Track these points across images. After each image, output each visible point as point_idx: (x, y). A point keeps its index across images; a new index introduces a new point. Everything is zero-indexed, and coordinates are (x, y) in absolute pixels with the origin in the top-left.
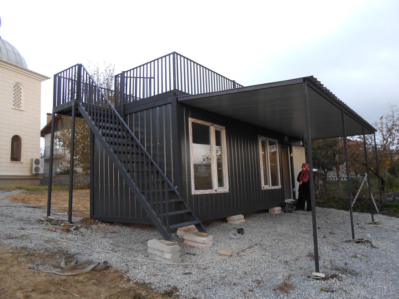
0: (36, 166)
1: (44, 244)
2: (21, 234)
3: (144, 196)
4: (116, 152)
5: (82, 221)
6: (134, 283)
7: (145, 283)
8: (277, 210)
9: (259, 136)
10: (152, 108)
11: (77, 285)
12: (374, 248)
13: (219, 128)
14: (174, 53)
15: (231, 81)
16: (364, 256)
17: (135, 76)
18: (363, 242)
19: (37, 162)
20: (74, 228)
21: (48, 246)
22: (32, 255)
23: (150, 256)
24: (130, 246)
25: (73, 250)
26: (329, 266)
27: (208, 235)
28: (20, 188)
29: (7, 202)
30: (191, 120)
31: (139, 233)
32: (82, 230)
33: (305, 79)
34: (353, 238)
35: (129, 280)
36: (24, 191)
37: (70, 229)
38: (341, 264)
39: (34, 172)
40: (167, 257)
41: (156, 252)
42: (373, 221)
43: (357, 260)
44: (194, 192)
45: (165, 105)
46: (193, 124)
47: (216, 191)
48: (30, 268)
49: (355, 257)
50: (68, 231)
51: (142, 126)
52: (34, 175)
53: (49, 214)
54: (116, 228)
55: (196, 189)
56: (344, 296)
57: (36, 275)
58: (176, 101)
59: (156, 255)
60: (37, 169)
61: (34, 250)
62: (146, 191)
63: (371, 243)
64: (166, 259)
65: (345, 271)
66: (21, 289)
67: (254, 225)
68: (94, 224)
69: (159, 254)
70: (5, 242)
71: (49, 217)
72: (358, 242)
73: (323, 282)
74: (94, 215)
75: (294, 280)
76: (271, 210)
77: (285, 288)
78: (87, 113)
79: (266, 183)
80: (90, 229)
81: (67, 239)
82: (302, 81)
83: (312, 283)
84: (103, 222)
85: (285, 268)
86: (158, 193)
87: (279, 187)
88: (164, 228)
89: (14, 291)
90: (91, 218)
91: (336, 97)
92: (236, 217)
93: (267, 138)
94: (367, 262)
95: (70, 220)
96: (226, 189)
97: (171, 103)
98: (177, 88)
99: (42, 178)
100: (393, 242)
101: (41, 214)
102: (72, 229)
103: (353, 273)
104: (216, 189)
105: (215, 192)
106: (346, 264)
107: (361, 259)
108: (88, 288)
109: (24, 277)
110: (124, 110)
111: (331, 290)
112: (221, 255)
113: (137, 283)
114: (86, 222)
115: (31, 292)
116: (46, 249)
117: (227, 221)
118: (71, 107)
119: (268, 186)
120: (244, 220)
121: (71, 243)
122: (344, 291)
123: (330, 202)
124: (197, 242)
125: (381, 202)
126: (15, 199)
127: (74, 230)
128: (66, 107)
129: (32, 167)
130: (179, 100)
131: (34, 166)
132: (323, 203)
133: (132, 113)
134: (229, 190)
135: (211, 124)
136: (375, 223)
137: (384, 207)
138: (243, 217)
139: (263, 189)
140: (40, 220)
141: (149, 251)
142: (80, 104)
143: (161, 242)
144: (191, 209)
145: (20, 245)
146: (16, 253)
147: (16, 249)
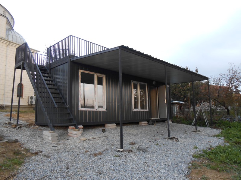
0: (32, 100)
5: (28, 125)
7: (29, 149)
8: (145, 123)
9: (132, 81)
12: (177, 142)
13: (100, 75)
19: (32, 98)
23: (44, 139)
25: (7, 135)
27: (79, 131)
29: (2, 117)
30: (80, 71)
32: (23, 128)
33: (120, 47)
34: (169, 137)
35: (22, 148)
37: (16, 127)
38: (144, 148)
39: (30, 103)
40: (50, 139)
41: (46, 137)
44: (81, 109)
45: (66, 63)
46: (81, 73)
50: (14, 128)
52: (30, 105)
53: (10, 120)
55: (83, 107)
58: (70, 61)
60: (31, 102)
63: (178, 139)
65: (142, 150)
68: (33, 126)
71: (10, 122)
72: (170, 139)
74: (36, 122)
76: (140, 123)
77: (97, 154)
78: (27, 68)
80: (28, 128)
81: (10, 131)
84: (39, 125)
87: (148, 110)
90: (34, 123)
92: (110, 125)
93: (138, 82)
95: (17, 123)
96: (104, 109)
97: (68, 62)
99: (34, 107)
103: (145, 151)
104: (96, 108)
106: (147, 147)
110: (50, 66)
113: (25, 149)
114: (30, 125)
117: (104, 127)
118: (21, 65)
119: (137, 109)
120: (116, 127)
122: (125, 157)
124: (73, 134)
126: (7, 116)
127: (19, 127)
128: (19, 65)
129: (28, 101)
130: (72, 60)
131: (30, 100)
132: (180, 121)
133: (53, 68)
134: (107, 109)
135: (95, 73)
136: (197, 131)
137: (213, 123)
138: (115, 125)
139: (133, 110)
140: (6, 123)
141: (44, 136)
142: (25, 63)
143: (48, 132)
144: (73, 117)
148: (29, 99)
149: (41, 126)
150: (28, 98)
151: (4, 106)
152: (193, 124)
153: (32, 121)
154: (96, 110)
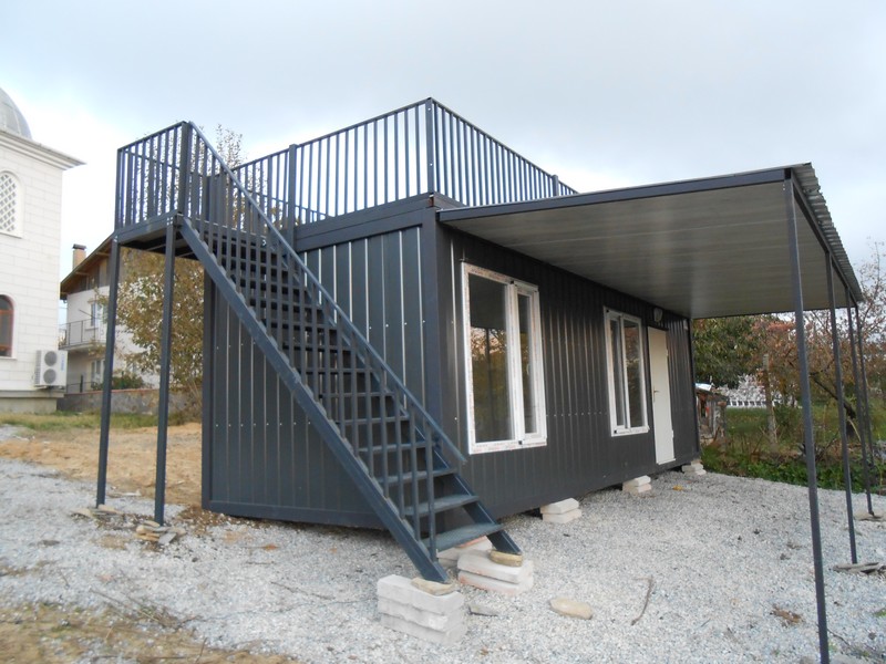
0: (48, 368)
1: (103, 590)
2: (36, 559)
5: (185, 516)
8: (643, 483)
9: (605, 309)
10: (369, 237)
13: (525, 288)
14: (429, 102)
15: (549, 176)
18: (879, 572)
19: (51, 358)
20: (170, 537)
21: (116, 594)
22: (75, 627)
23: (384, 619)
24: (322, 589)
25: (180, 607)
27: (522, 561)
28: (13, 423)
32: (189, 541)
33: (789, 171)
34: (855, 560)
36: (23, 429)
37: (160, 541)
38: (861, 637)
39: (42, 382)
40: (433, 626)
41: (401, 611)
42: (871, 512)
44: (475, 447)
45: (403, 230)
46: (472, 278)
47: (520, 443)
50: (156, 546)
52: (42, 390)
53: (101, 499)
54: (274, 534)
55: (480, 439)
58: (435, 223)
59: (400, 617)
60: (50, 375)
61: (80, 610)
64: (429, 629)
68: (215, 524)
69: (409, 616)
71: (102, 507)
72: (868, 572)
74: (211, 498)
76: (627, 486)
78: (207, 247)
79: (619, 422)
80: (208, 539)
81: (159, 570)
82: (782, 177)
84: (238, 517)
87: (645, 428)
88: (421, 543)
90: (206, 507)
92: (561, 506)
93: (621, 314)
95: (159, 517)
96: (539, 438)
97: (420, 226)
98: (436, 190)
99: (61, 396)
102: (165, 540)
104: (520, 438)
105: (518, 447)
106: (872, 636)
110: (295, 239)
112: (565, 615)
114: (194, 519)
116: (111, 606)
117: (541, 516)
118: (165, 229)
119: (623, 427)
123: (750, 462)
124: (496, 579)
126: (4, 452)
127: (171, 542)
128: (148, 230)
129: (37, 372)
130: (442, 219)
131: (44, 367)
132: (735, 465)
133: (316, 249)
134: (548, 439)
138: (576, 503)
139: (613, 435)
140: (80, 515)
141: (382, 607)
142: (189, 223)
143: (413, 584)
144: (473, 494)
145: (38, 596)
146: (30, 621)
147: (30, 607)
148: (38, 364)
150: (32, 357)
154: (520, 447)
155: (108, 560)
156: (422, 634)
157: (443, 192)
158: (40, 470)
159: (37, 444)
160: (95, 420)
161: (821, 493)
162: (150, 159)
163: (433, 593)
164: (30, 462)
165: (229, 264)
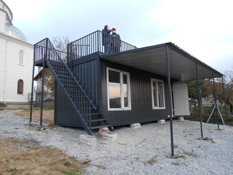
1: (24, 136)
2: (13, 131)
3: (79, 110)
4: (65, 87)
5: (49, 126)
6: (68, 157)
7: (74, 157)
8: (163, 121)
9: (151, 78)
10: (86, 62)
11: (36, 157)
12: (214, 143)
13: (125, 73)
14: (98, 31)
15: (134, 46)
16: (205, 147)
17: (81, 44)
18: (208, 140)
20: (43, 128)
21: (27, 137)
22: (16, 142)
23: (81, 144)
24: (72, 139)
25: (39, 140)
26: (182, 152)
27: (114, 133)
28: (21, 109)
29: (12, 115)
30: (108, 69)
31: (79, 132)
32: (47, 130)
33: (167, 44)
34: (202, 137)
35: (65, 156)
36: (23, 110)
37: (41, 129)
38: (190, 151)
39: (30, 100)
40: (89, 144)
41: (84, 142)
42: (218, 128)
43: (200, 149)
44: (109, 109)
45: (93, 60)
46: (109, 71)
47: (123, 109)
48: (13, 148)
49: (199, 147)
50: (40, 130)
51: (81, 73)
52: (30, 102)
53: (31, 121)
54: (67, 129)
55: (111, 107)
56: (184, 167)
57: (15, 151)
58: (99, 58)
59: (83, 143)
61: (18, 139)
62: (80, 108)
63: (212, 140)
64: (88, 145)
65: (190, 154)
66: (5, 157)
67: (146, 129)
68: (55, 127)
69: (85, 142)
70: (4, 135)
71: (31, 123)
72: (204, 140)
73: (174, 159)
74: (56, 122)
75: (158, 158)
76: (159, 122)
77: (151, 162)
78: (50, 65)
79: (156, 105)
80: (52, 130)
81: (38, 134)
82: (165, 45)
83: (168, 160)
84: (60, 126)
85: (155, 152)
86: (86, 109)
87: (164, 108)
88: (88, 128)
89: (2, 158)
90: (55, 124)
91: (190, 55)
92: (135, 124)
93: (156, 80)
94: (206, 150)
95: (41, 125)
96: (129, 108)
97: (96, 59)
98: (99, 51)
99: (35, 103)
100: (226, 140)
101: (27, 122)
102: (42, 129)
103: (195, 156)
104: (123, 108)
105: (122, 110)
106: (193, 151)
107: (203, 148)
108: (42, 158)
109: (9, 152)
110: (72, 63)
111: (178, 164)
112: (120, 144)
113: (69, 157)
114: (51, 126)
115: (10, 159)
116: (25, 139)
117: (130, 127)
118: (42, 62)
119: (157, 107)
120: (140, 126)
121: (39, 136)
122: (185, 164)
123: (196, 117)
124: (108, 137)
125: (226, 118)
126: (17, 114)
127: (43, 130)
128: (40, 62)
129: (29, 98)
130: (100, 57)
132: (192, 118)
133: (76, 65)
134: (131, 109)
135: (120, 71)
136: (219, 130)
137: (228, 121)
138: (140, 124)
139: (153, 109)
140: (26, 124)
141: (80, 141)
142: (47, 60)
143: (86, 136)
144: (105, 119)
145: (11, 136)
146: (7, 140)
147: (8, 138)
148: (29, 96)
149: (62, 126)
150: (28, 94)
151: (5, 103)
152: (208, 121)
153: (46, 120)
154: (123, 110)
155: (28, 132)
156: (87, 146)
157: (101, 51)
158: (23, 117)
159: (25, 113)
160: (39, 108)
161: (203, 124)
162: (42, 46)
163: (89, 137)
164: (22, 116)
165: (54, 69)
